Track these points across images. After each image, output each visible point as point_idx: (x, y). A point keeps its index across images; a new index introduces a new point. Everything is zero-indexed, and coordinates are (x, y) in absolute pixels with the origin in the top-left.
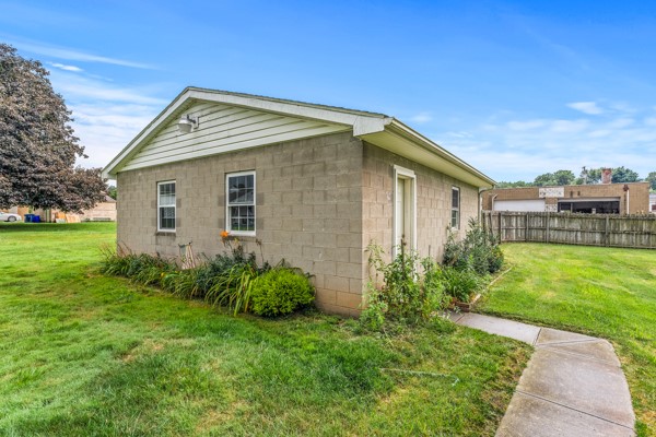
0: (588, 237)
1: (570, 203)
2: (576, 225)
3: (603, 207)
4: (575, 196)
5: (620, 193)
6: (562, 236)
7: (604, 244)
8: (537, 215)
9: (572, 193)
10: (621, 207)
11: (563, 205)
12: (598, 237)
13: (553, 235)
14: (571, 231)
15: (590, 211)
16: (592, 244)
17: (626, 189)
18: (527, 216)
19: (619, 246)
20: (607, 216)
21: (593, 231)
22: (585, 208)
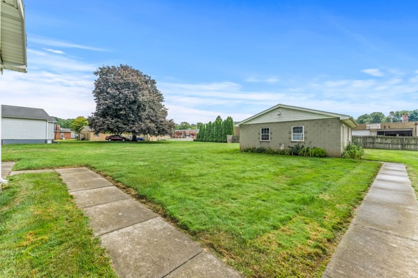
0: (395, 146)
1: (383, 132)
2: (389, 141)
3: (402, 133)
4: (387, 128)
5: (413, 127)
6: (382, 146)
7: (402, 149)
8: (370, 137)
9: (385, 127)
10: (413, 133)
11: (380, 133)
12: (400, 146)
13: (378, 146)
14: (386, 144)
15: (395, 135)
16: (398, 149)
17: (416, 125)
18: (365, 138)
19: (410, 150)
20: (404, 137)
21: (397, 144)
22: (393, 134)
